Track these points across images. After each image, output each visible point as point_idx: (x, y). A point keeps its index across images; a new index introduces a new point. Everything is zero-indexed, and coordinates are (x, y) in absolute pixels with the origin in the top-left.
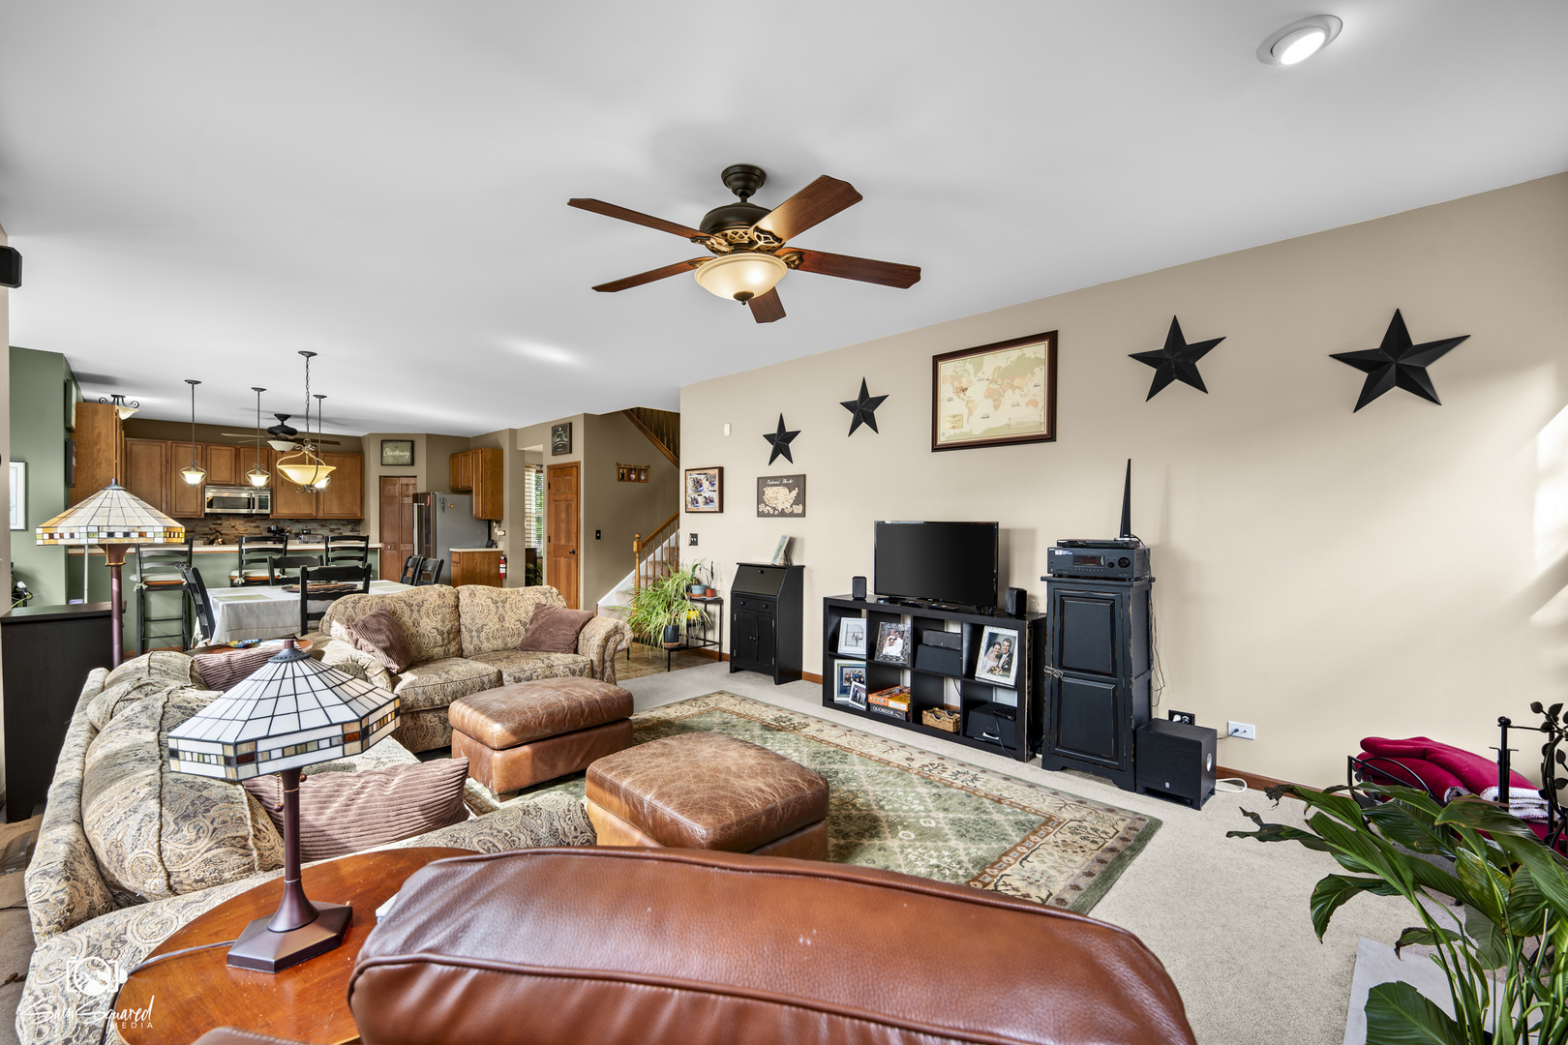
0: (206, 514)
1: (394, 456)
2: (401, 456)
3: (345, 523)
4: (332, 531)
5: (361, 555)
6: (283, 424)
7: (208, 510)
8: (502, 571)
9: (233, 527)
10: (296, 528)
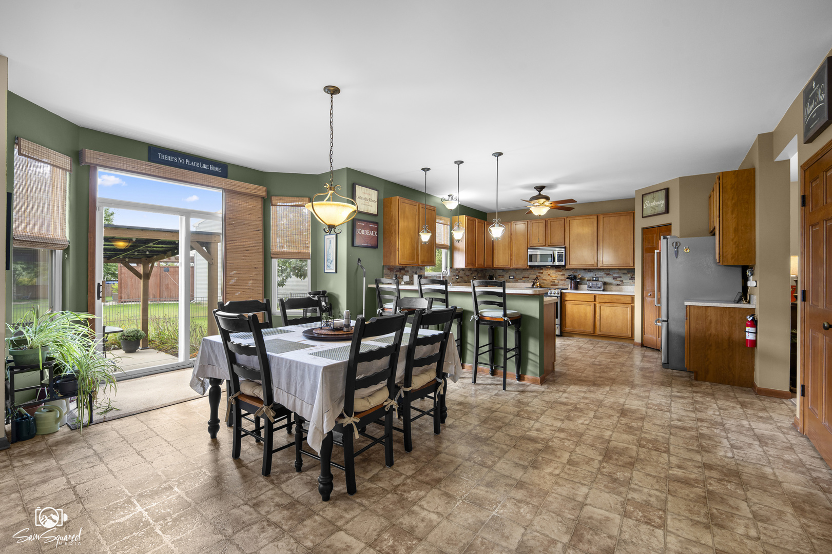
0: (530, 266)
1: (651, 207)
2: (657, 206)
3: (625, 272)
4: (615, 278)
5: (500, 300)
6: (540, 194)
7: (529, 264)
8: (750, 337)
9: (549, 275)
10: (588, 276)
